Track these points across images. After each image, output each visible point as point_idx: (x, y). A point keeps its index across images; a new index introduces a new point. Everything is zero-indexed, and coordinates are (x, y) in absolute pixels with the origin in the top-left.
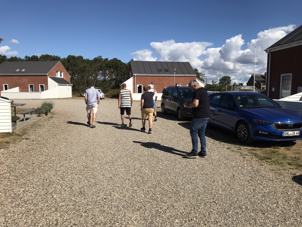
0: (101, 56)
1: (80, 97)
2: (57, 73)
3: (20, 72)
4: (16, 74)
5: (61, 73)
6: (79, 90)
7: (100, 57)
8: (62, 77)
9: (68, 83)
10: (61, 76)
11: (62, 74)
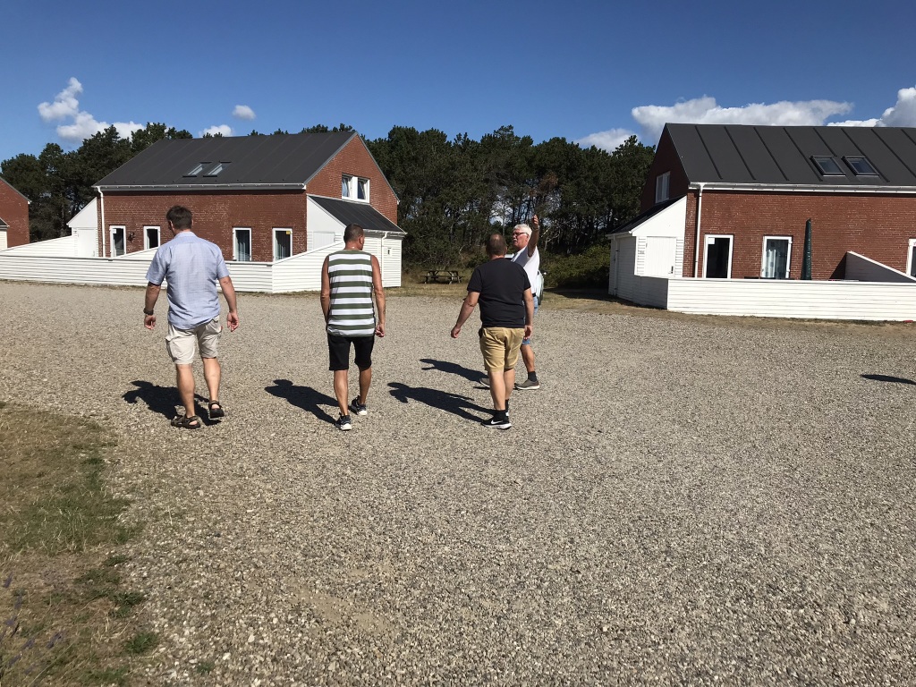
0: (511, 127)
1: (431, 282)
2: (344, 185)
3: (205, 177)
4: (190, 186)
5: (361, 183)
6: (427, 255)
7: (507, 130)
8: (367, 201)
9: (388, 226)
10: (361, 195)
11: (367, 187)
